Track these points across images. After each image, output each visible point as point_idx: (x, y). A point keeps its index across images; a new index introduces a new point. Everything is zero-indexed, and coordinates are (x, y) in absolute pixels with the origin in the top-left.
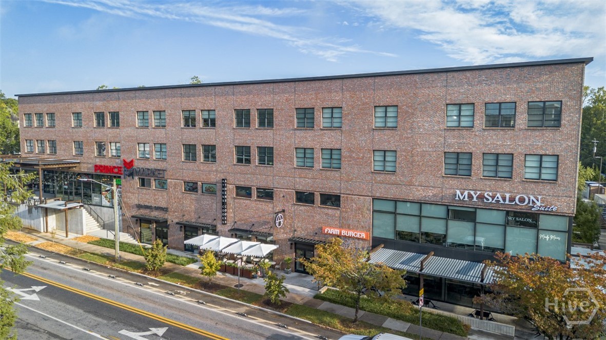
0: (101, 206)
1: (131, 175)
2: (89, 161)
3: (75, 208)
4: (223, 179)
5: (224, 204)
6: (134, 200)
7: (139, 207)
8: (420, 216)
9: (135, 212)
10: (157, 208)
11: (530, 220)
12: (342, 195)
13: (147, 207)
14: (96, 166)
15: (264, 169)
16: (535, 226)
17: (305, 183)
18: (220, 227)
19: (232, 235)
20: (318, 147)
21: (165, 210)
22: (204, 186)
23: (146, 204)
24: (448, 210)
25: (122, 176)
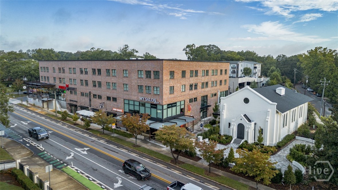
0: (61, 100)
1: (68, 90)
2: (58, 84)
3: (51, 100)
4: (90, 92)
5: (90, 100)
6: (69, 98)
7: (70, 100)
8: (134, 105)
9: (69, 102)
10: (75, 101)
11: (155, 106)
12: (117, 98)
13: (72, 101)
14: (59, 86)
15: (99, 89)
16: (156, 108)
17: (109, 94)
18: (90, 108)
19: (92, 111)
20: (111, 82)
21: (76, 102)
22: (86, 94)
23: (72, 100)
24: (139, 103)
25: (66, 90)
